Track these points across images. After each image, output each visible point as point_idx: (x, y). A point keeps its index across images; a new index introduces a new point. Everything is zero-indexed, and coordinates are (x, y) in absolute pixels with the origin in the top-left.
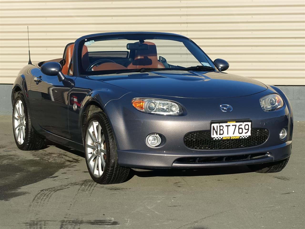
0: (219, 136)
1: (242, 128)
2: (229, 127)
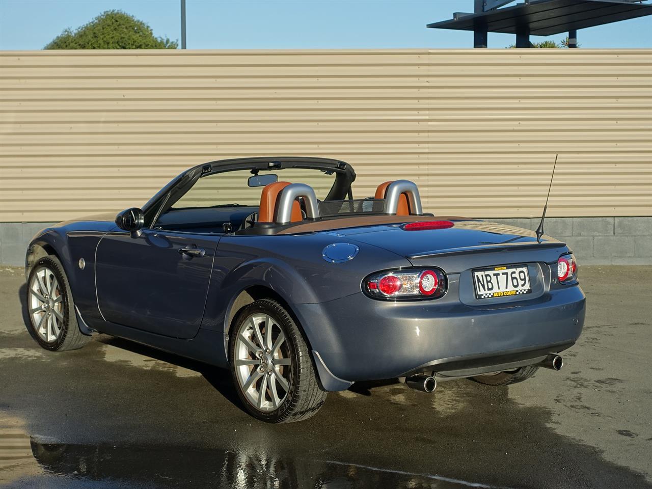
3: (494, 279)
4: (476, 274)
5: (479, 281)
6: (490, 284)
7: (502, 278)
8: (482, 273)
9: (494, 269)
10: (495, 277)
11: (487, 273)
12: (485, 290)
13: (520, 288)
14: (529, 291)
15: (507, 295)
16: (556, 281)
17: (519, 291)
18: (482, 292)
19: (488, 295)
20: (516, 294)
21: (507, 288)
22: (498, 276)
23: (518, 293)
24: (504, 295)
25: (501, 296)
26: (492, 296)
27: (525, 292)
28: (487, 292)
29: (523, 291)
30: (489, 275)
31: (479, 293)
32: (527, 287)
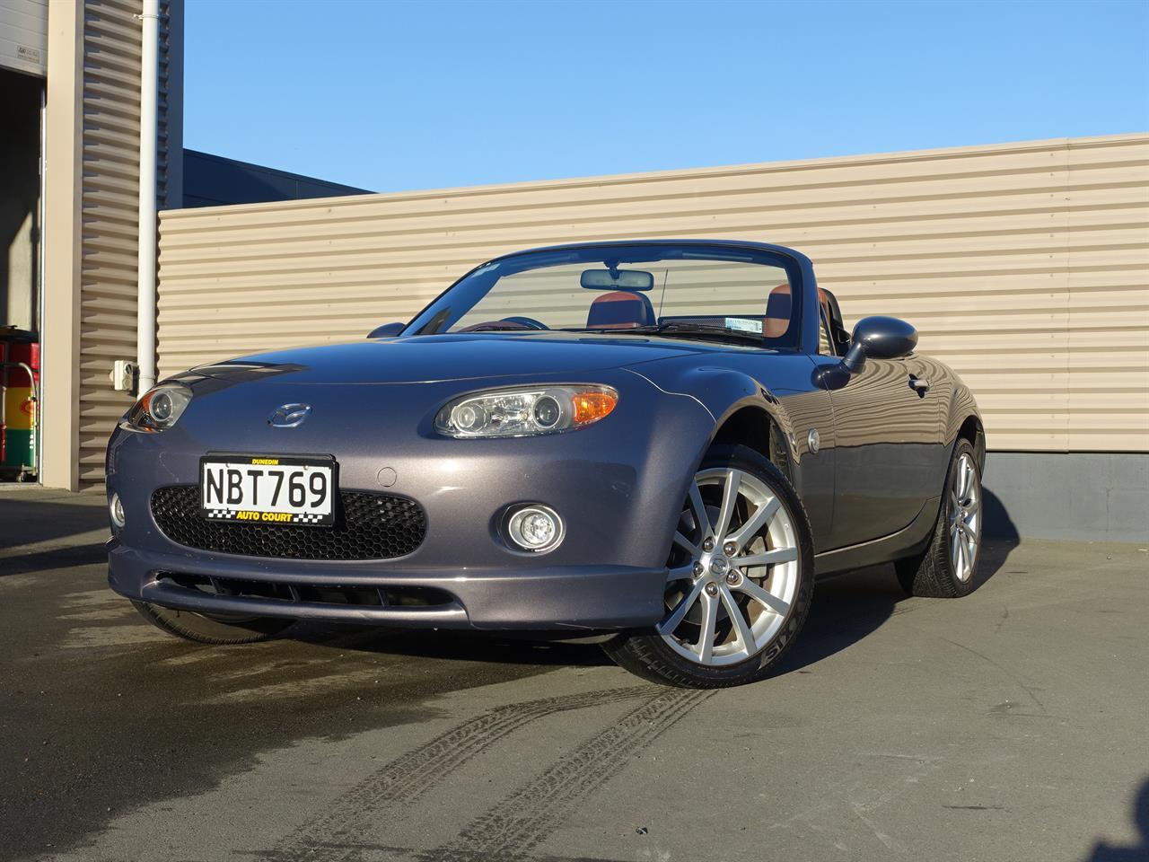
0: (225, 505)
1: (300, 486)
2: (259, 478)
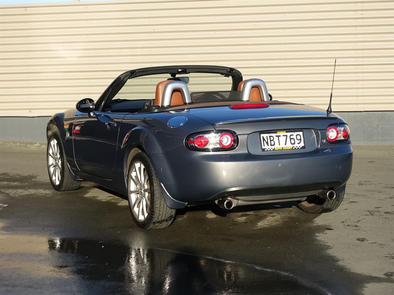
3: (276, 139)
4: (262, 135)
5: (264, 140)
6: (273, 143)
7: (282, 139)
8: (268, 135)
9: (276, 133)
10: (277, 137)
11: (271, 135)
12: (268, 145)
13: (296, 145)
14: (303, 148)
15: (285, 149)
16: (325, 141)
17: (295, 147)
18: (266, 147)
19: (270, 149)
20: (292, 149)
21: (286, 144)
22: (279, 137)
23: (294, 148)
24: (283, 149)
25: (280, 150)
26: (274, 150)
27: (300, 148)
28: (270, 147)
29: (298, 147)
30: (272, 136)
31: (263, 147)
32: (302, 144)
